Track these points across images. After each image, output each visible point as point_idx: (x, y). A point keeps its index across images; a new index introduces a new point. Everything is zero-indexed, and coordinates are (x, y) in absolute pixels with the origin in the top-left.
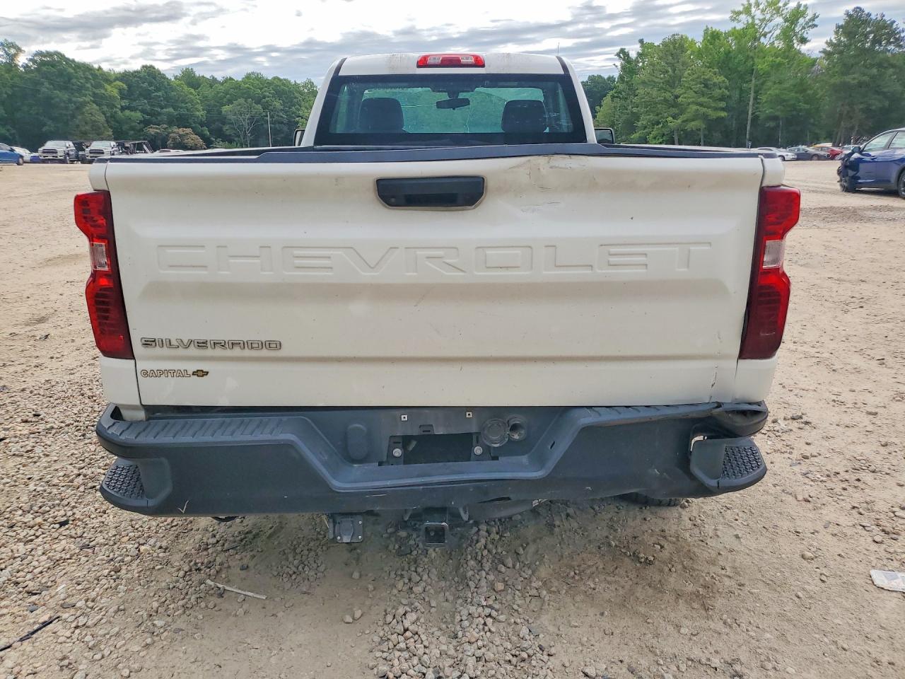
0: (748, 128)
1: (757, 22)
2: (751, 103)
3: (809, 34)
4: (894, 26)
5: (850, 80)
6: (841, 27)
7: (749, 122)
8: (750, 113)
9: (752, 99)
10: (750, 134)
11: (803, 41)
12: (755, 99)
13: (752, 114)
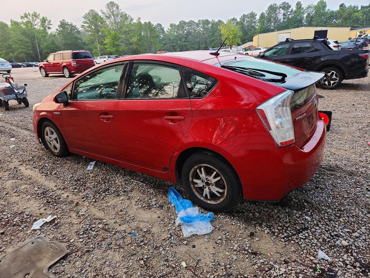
0: (39, 56)
1: (31, 20)
2: (38, 48)
3: (51, 26)
4: (76, 27)
5: (68, 42)
6: (60, 26)
7: (39, 54)
8: (38, 51)
9: (37, 46)
10: (41, 58)
11: (49, 28)
12: (39, 46)
13: (39, 51)
